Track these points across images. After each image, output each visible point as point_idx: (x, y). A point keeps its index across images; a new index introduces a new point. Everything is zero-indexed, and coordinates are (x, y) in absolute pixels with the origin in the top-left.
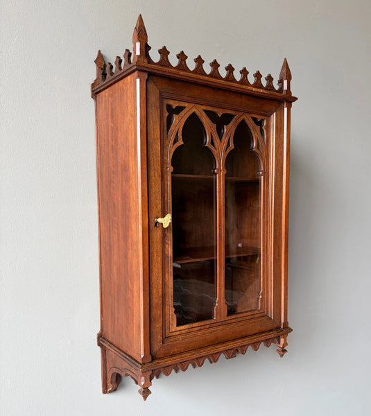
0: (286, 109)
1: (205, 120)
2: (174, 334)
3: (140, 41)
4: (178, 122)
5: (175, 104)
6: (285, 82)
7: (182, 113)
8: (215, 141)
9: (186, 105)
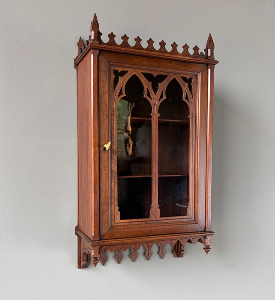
0: (209, 70)
1: (143, 80)
2: (118, 224)
3: (94, 30)
4: (123, 81)
5: (120, 70)
6: (209, 50)
7: (126, 75)
8: (151, 94)
9: (128, 70)
